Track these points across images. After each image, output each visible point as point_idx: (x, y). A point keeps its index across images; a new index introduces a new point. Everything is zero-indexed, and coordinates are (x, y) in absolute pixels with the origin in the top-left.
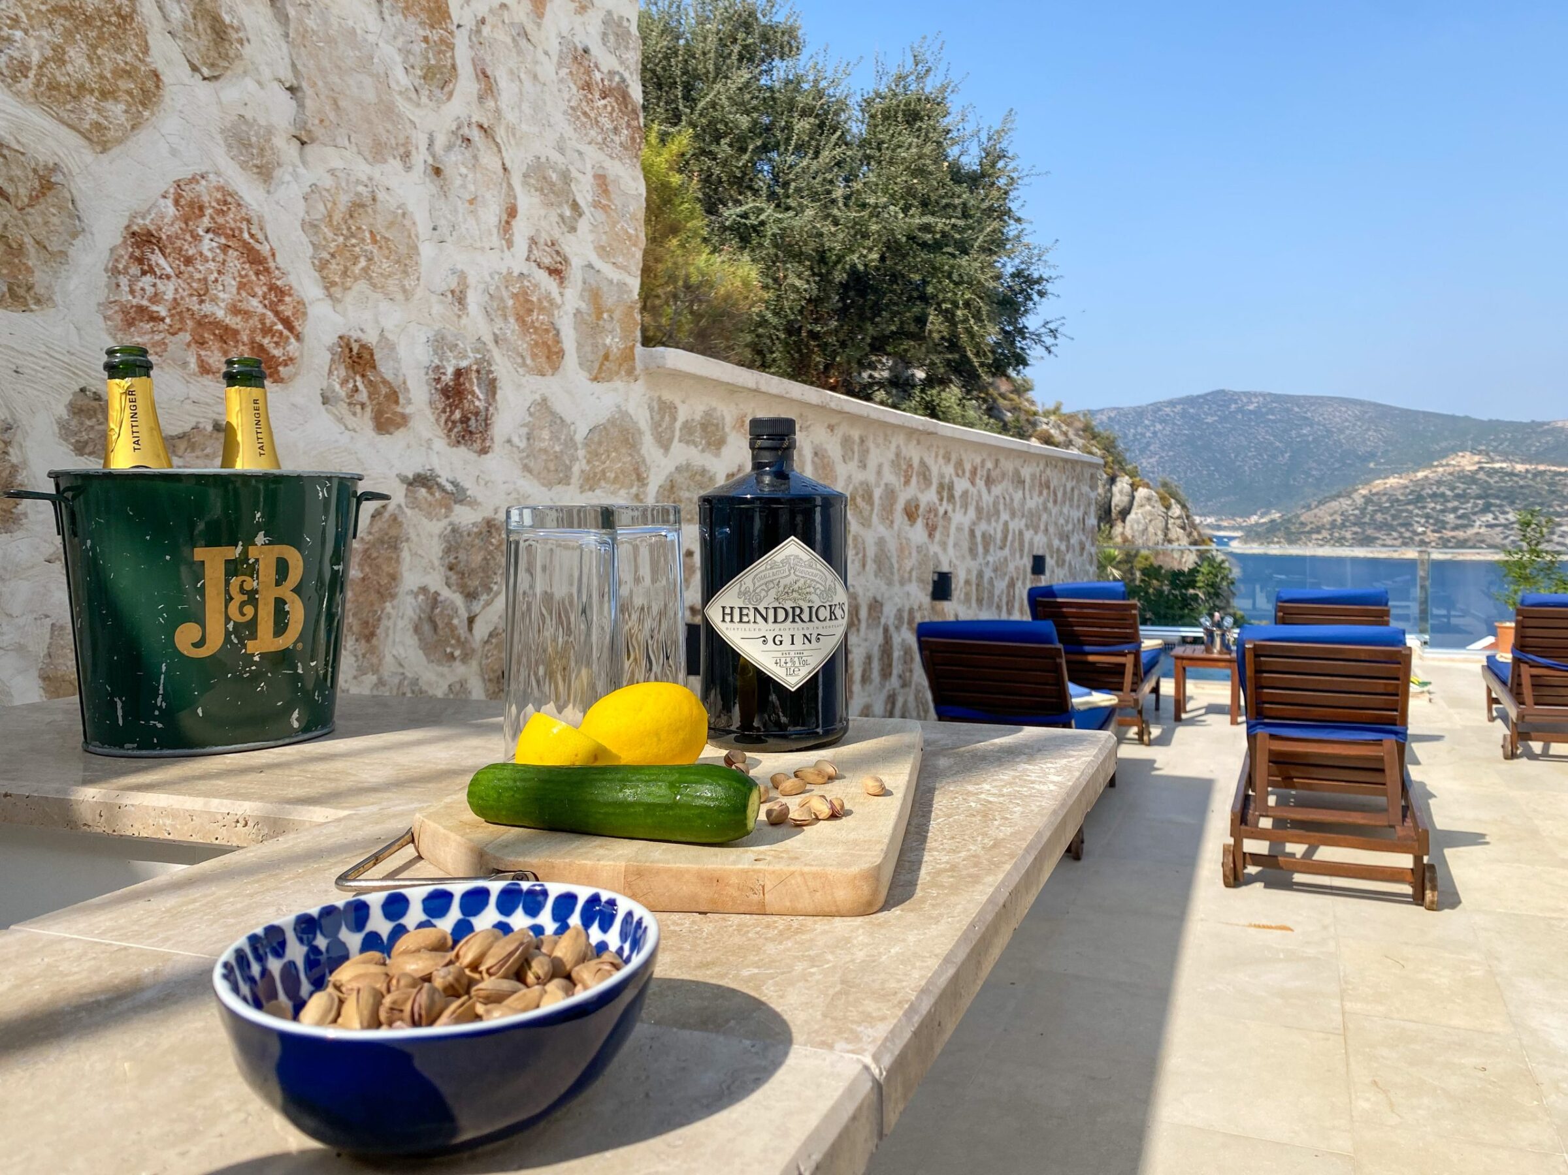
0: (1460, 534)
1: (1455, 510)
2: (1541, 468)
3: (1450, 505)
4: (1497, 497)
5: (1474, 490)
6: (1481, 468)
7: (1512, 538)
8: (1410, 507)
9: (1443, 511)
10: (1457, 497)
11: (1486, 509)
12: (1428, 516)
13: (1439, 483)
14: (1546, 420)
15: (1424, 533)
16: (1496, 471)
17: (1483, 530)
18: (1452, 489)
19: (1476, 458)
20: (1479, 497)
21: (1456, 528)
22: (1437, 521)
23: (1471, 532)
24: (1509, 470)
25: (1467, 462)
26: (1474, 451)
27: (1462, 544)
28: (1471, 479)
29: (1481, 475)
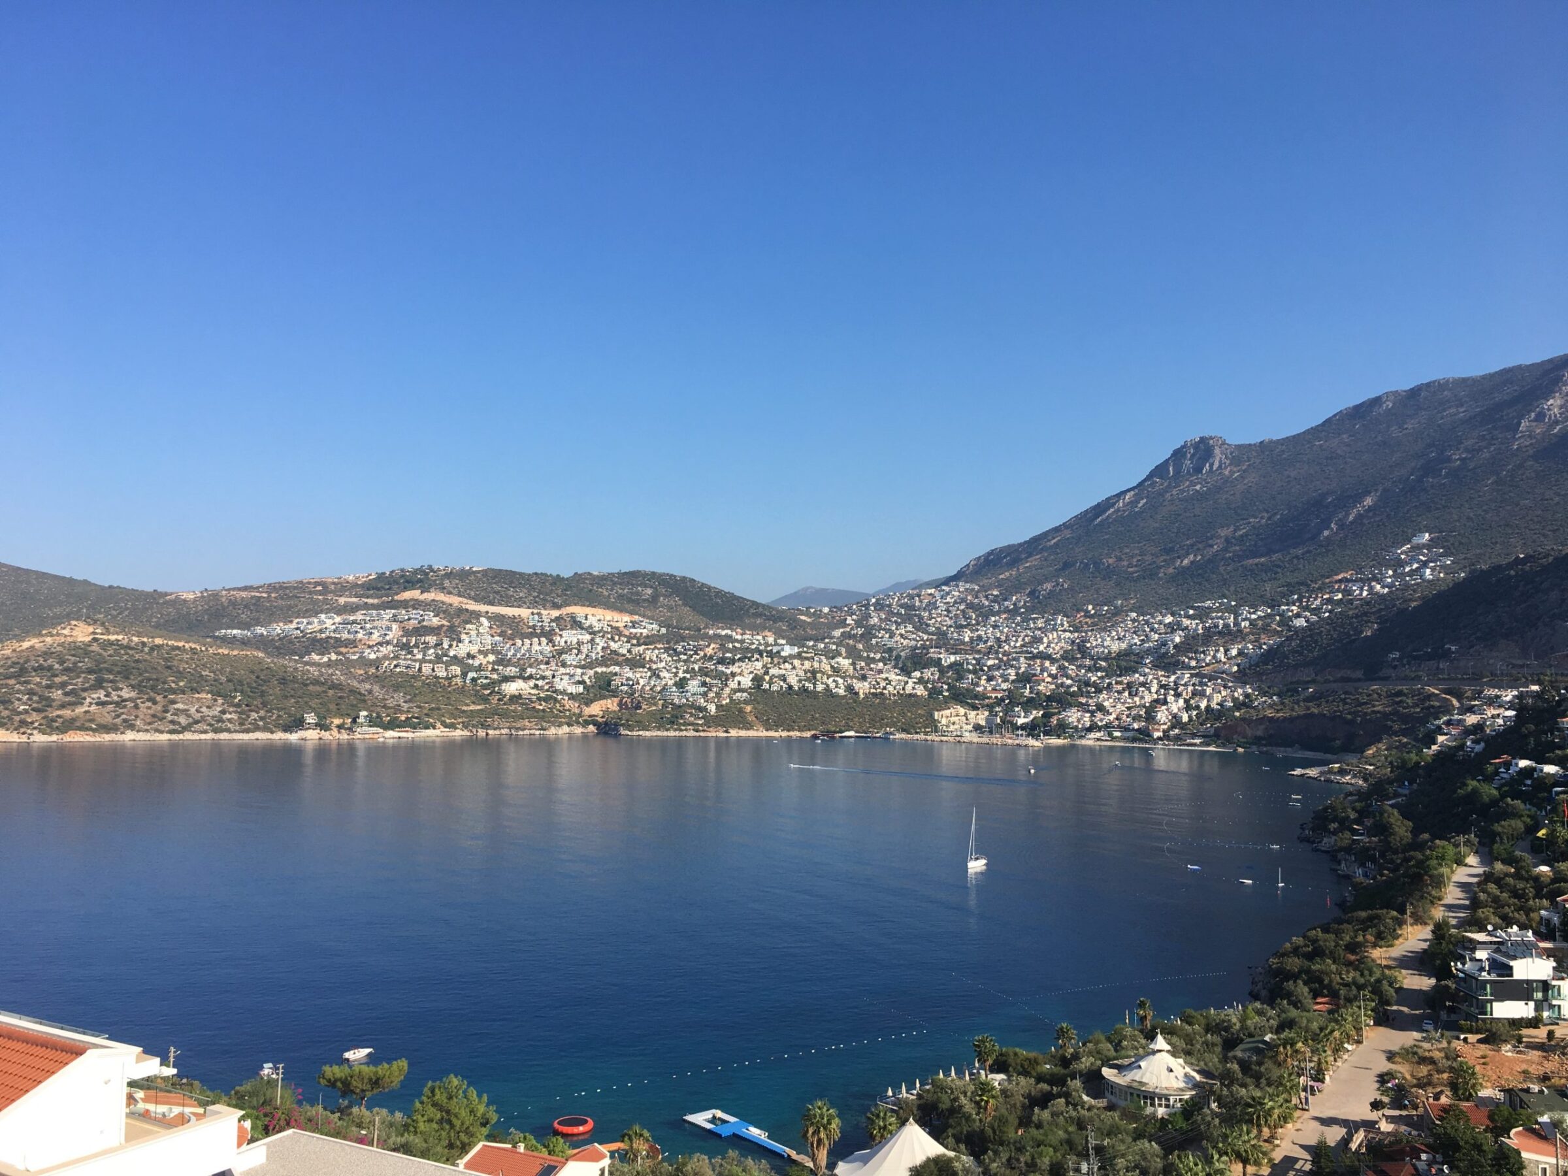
0: (67, 713)
1: (63, 685)
2: (158, 641)
3: (57, 680)
4: (110, 671)
5: (87, 663)
6: (95, 640)
7: (124, 716)
8: (12, 682)
9: (49, 687)
10: (67, 670)
11: (99, 685)
12: (31, 693)
13: (47, 654)
14: (169, 590)
15: (26, 712)
16: (111, 643)
17: (93, 708)
18: (62, 663)
19: (91, 629)
20: (90, 671)
21: (63, 706)
22: (42, 698)
23: (80, 710)
24: (125, 642)
25: (81, 633)
26: (90, 620)
27: (69, 725)
28: (81, 650)
29: (95, 647)
